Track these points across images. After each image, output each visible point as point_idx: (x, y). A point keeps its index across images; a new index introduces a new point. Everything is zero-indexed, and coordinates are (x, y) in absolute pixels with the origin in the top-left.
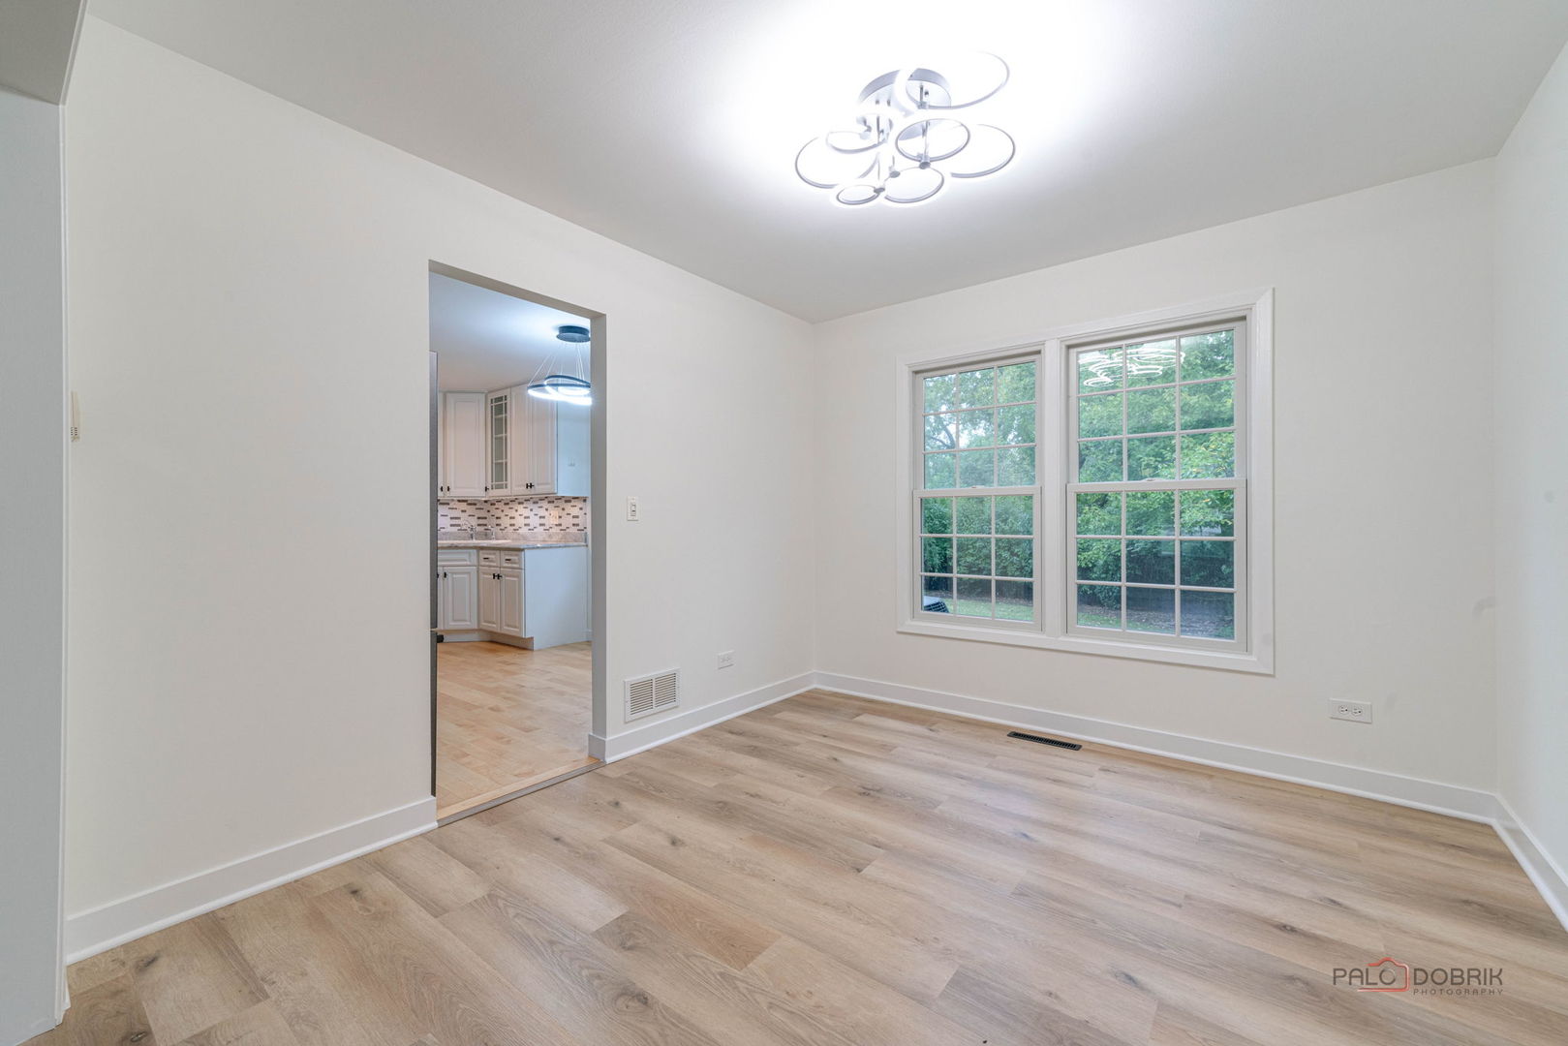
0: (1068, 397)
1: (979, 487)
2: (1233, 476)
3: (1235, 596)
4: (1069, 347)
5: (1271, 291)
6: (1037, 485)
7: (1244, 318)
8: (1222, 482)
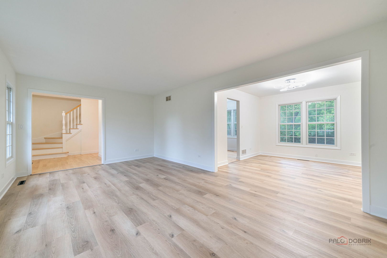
0: (306, 110)
1: (291, 123)
2: (334, 121)
3: (335, 139)
4: (307, 102)
5: (340, 96)
6: (301, 123)
7: (336, 99)
8: (332, 122)
